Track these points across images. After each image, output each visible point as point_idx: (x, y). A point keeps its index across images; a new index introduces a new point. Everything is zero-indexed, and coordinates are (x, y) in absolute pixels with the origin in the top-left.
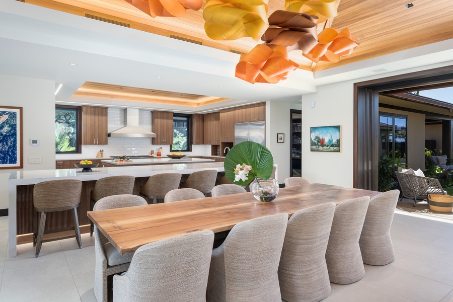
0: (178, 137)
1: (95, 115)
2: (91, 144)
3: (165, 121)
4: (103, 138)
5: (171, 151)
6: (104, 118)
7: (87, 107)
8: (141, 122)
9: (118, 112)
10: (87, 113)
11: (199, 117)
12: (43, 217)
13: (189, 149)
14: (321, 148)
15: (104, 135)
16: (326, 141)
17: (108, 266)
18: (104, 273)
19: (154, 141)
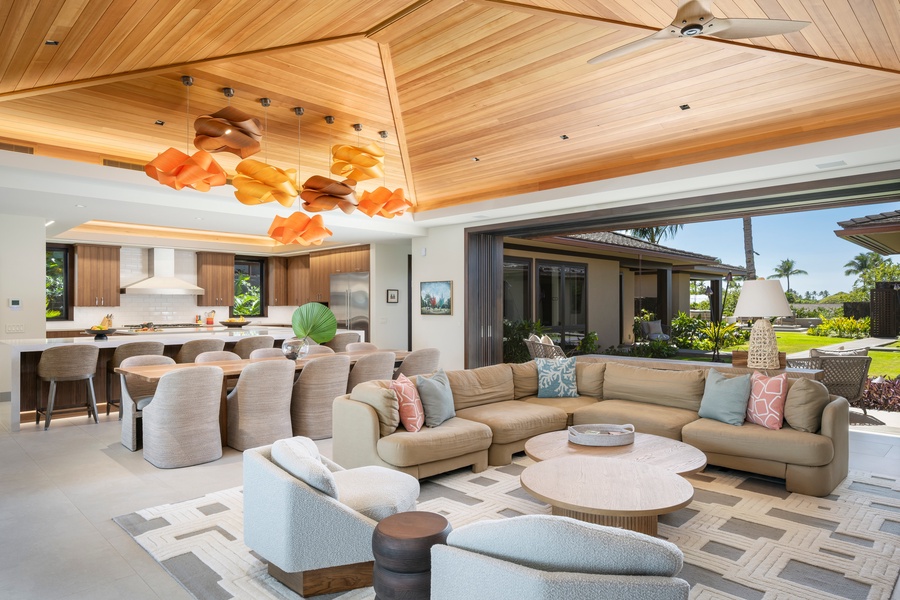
0: (250, 294)
1: (98, 258)
2: (91, 306)
3: (220, 268)
4: (114, 295)
5: (231, 316)
6: (113, 264)
7: (84, 246)
8: (178, 271)
9: (138, 253)
10: (83, 256)
11: (280, 262)
12: (53, 387)
13: (263, 314)
14: (431, 310)
15: (114, 291)
16: (437, 301)
17: (137, 410)
18: (134, 415)
19: (200, 301)
